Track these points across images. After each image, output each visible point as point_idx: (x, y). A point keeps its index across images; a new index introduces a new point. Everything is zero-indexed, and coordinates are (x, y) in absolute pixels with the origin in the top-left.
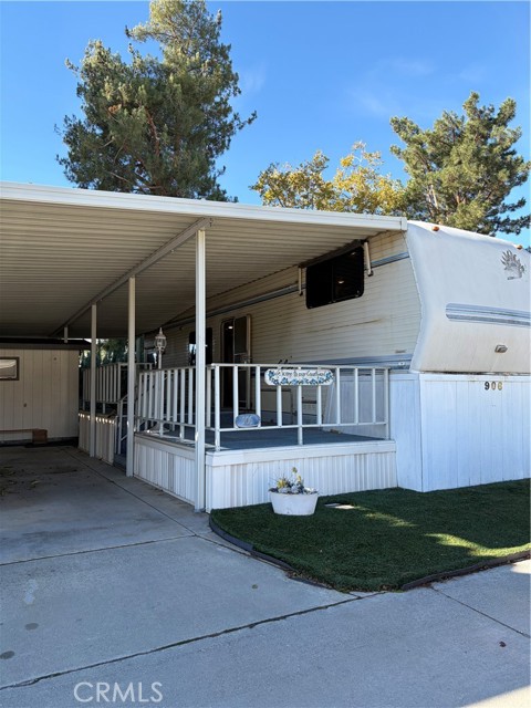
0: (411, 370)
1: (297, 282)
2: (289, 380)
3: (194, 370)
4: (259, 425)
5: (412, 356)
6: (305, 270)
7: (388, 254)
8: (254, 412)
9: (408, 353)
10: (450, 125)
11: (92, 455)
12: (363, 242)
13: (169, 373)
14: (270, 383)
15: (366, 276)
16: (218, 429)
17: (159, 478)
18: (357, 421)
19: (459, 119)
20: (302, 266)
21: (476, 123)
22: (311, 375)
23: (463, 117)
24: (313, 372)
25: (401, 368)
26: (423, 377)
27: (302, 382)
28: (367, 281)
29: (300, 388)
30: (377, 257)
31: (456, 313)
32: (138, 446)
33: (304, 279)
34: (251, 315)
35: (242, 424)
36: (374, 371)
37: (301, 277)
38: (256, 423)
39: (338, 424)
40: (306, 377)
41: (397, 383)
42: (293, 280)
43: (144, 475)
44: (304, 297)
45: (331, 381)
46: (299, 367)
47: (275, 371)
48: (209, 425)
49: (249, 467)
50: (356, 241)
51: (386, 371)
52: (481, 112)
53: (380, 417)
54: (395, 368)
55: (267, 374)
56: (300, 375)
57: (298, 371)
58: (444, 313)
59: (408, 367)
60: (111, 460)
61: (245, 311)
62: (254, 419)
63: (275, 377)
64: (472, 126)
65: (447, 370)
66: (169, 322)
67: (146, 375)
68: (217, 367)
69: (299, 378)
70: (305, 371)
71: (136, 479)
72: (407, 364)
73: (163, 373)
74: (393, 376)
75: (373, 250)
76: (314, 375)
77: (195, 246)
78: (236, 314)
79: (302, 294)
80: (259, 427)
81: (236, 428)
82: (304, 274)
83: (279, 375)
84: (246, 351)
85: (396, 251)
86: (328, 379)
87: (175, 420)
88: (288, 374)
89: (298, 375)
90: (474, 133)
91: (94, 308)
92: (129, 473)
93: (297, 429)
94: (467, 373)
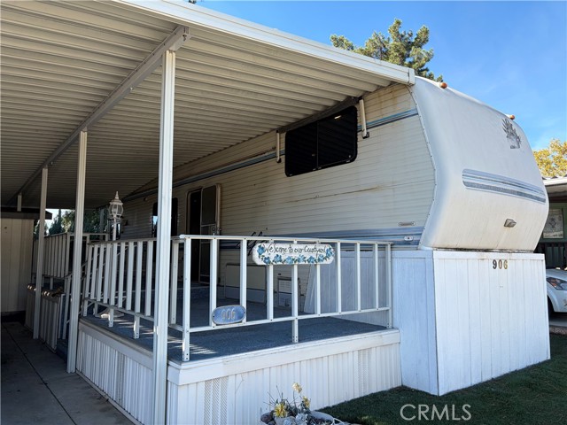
0: (420, 246)
1: (275, 148)
2: (283, 258)
3: (155, 243)
4: (244, 320)
5: (422, 229)
6: (284, 135)
7: (389, 112)
8: (238, 302)
9: (417, 225)
10: (379, 44)
11: (36, 336)
12: (358, 100)
13: (123, 246)
14: (259, 262)
15: (360, 138)
16: (187, 329)
17: (105, 382)
18: (359, 308)
19: (386, 40)
20: (280, 130)
21: (399, 43)
22: (309, 251)
23: (389, 39)
24: (312, 247)
25: (408, 243)
26: (437, 254)
27: (298, 260)
28: (361, 144)
29: (296, 268)
30: (374, 117)
31: (474, 181)
32: (82, 335)
33: (283, 145)
34: (221, 184)
35: (222, 319)
36: (376, 246)
37: (280, 142)
38: (241, 317)
39: (339, 312)
40: (303, 253)
41: (402, 261)
42: (271, 146)
43: (87, 373)
44: (283, 165)
45: (332, 258)
46: (295, 240)
47: (266, 246)
48: (174, 321)
49: (231, 380)
50: (349, 97)
51: (389, 246)
52: (402, 36)
53: (383, 303)
54: (399, 243)
55: (256, 249)
56: (296, 250)
57: (295, 246)
58: (461, 180)
59: (417, 243)
60: (53, 346)
61: (214, 181)
62: (236, 311)
63: (266, 254)
64: (396, 46)
65: (458, 247)
66: (132, 194)
67: (96, 247)
68: (188, 240)
69: (295, 255)
70: (302, 246)
71: (79, 377)
72: (416, 238)
73: (116, 245)
74: (397, 253)
75: (370, 109)
76: (312, 251)
77: (161, 76)
78: (203, 184)
79: (280, 161)
80: (245, 323)
81: (212, 327)
82: (283, 140)
83: (271, 252)
84: (215, 223)
85: (400, 108)
86: (327, 257)
87: (129, 306)
88: (281, 249)
89: (294, 252)
90: (398, 51)
91: (45, 172)
92: (71, 368)
93: (291, 322)
94: (475, 250)
